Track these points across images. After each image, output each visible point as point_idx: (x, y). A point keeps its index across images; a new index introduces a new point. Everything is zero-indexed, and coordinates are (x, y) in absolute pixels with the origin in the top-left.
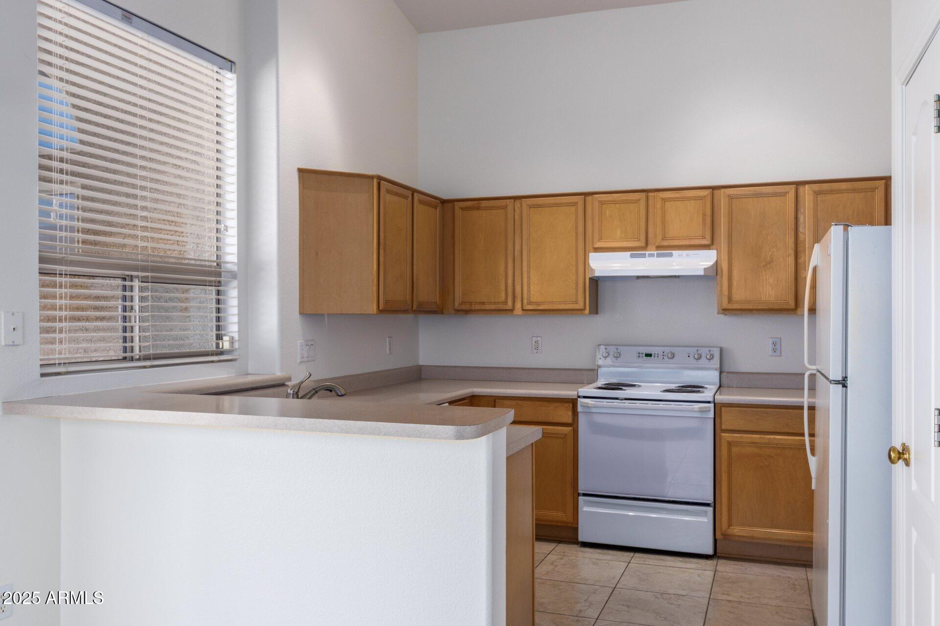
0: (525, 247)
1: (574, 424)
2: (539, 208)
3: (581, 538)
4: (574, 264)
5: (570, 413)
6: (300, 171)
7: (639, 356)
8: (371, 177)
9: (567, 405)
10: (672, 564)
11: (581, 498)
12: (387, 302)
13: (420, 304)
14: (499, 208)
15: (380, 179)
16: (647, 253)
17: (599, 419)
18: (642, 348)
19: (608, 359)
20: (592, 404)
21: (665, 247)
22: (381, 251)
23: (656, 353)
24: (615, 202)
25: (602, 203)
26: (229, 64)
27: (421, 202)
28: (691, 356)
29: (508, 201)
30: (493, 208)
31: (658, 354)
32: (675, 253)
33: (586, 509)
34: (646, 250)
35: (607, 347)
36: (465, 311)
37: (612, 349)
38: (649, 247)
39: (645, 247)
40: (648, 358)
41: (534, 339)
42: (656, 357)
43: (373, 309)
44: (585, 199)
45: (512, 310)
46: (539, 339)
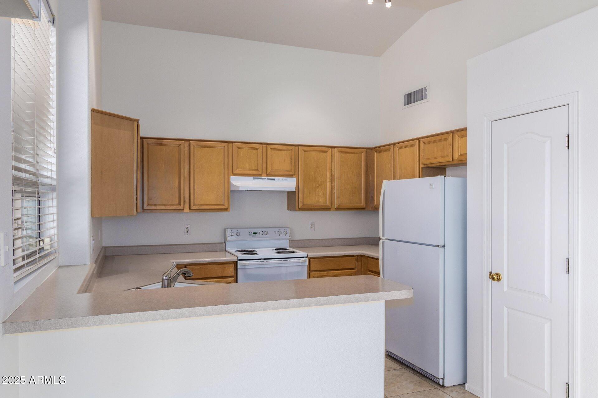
0: (191, 171)
1: (235, 276)
2: (201, 148)
4: (222, 182)
5: (233, 270)
7: (250, 234)
9: (231, 265)
14: (175, 145)
17: (250, 272)
18: (252, 229)
19: (233, 237)
20: (248, 263)
21: (272, 174)
24: (246, 148)
25: (239, 148)
28: (277, 233)
29: (181, 141)
30: (171, 145)
31: (260, 233)
32: (276, 178)
34: (262, 176)
35: (232, 230)
37: (235, 231)
38: (263, 174)
40: (255, 235)
41: (186, 226)
42: (259, 234)
43: (134, 212)
44: (228, 145)
45: (183, 209)
46: (188, 226)
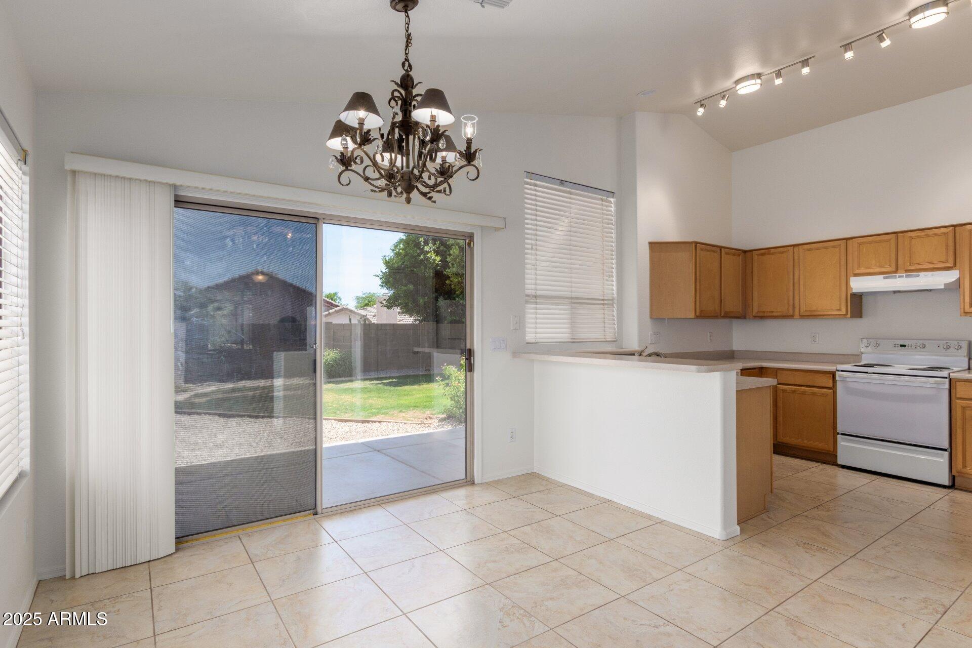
0: (801, 277)
1: (834, 388)
2: (812, 251)
3: (840, 462)
4: (839, 286)
5: (831, 381)
6: (650, 243)
7: (895, 346)
8: (692, 243)
9: (828, 375)
10: (910, 486)
11: (839, 436)
12: (701, 311)
13: (726, 313)
14: (783, 252)
15: (696, 243)
16: (897, 275)
17: (851, 385)
18: (897, 341)
19: (869, 348)
20: (847, 375)
21: (913, 270)
22: (697, 283)
23: (910, 344)
24: (871, 242)
25: (860, 244)
26: (612, 194)
27: (726, 253)
28: (941, 347)
29: (789, 248)
30: (779, 253)
32: (921, 274)
33: (843, 443)
34: (897, 273)
35: (868, 340)
36: (762, 317)
37: (873, 342)
38: (899, 271)
39: (896, 271)
40: (903, 347)
41: (812, 334)
42: (910, 347)
43: (692, 315)
44: (846, 242)
45: (793, 316)
46: (816, 334)
